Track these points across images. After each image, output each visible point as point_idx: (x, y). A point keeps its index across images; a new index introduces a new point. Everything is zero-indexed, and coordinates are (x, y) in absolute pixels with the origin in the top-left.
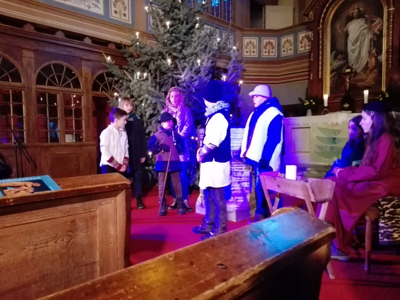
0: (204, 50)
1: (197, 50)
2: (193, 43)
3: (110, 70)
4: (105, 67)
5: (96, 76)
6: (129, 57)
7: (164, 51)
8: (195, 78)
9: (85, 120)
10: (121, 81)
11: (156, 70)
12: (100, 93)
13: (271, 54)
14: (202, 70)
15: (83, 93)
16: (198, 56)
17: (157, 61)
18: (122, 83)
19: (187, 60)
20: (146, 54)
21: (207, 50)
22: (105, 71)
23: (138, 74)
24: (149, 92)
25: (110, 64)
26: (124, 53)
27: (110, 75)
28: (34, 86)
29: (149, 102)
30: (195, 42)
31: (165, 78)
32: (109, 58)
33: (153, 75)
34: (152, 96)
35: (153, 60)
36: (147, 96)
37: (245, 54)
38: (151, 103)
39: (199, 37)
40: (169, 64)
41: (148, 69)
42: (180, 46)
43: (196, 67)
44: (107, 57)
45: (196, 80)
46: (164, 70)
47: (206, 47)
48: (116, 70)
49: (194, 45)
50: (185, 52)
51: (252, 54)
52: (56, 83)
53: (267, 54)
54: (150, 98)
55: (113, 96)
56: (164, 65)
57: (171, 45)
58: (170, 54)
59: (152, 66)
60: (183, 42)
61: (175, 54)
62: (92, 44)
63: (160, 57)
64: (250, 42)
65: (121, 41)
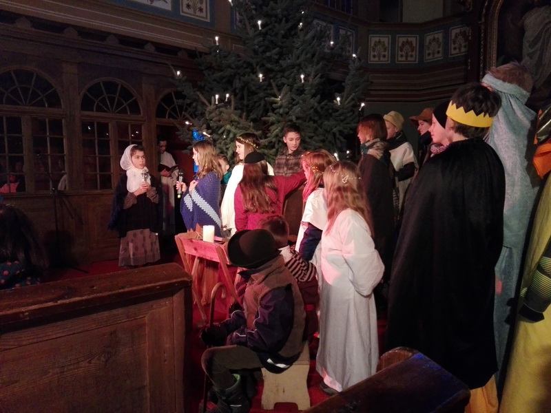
0: (310, 61)
1: (300, 60)
2: (295, 50)
4: (172, 85)
5: (161, 97)
6: (206, 69)
7: (254, 61)
8: (297, 99)
11: (242, 89)
12: (167, 120)
13: (409, 59)
14: (307, 89)
15: (144, 121)
16: (302, 69)
17: (244, 75)
18: (195, 107)
19: (286, 74)
20: (229, 66)
21: (315, 59)
22: (174, 89)
23: (217, 96)
24: (231, 122)
25: (180, 81)
26: (200, 64)
27: (180, 95)
28: (78, 113)
29: (232, 136)
30: (298, 49)
31: (255, 100)
32: (179, 73)
33: (239, 95)
34: (236, 127)
35: (239, 74)
37: (372, 59)
39: (304, 42)
40: (261, 81)
41: (232, 86)
42: (276, 55)
43: (299, 84)
44: (176, 70)
45: (298, 103)
46: (254, 88)
48: (188, 90)
50: (283, 63)
51: (382, 59)
52: (108, 108)
53: (404, 59)
55: (184, 125)
56: (253, 82)
57: (264, 52)
58: (263, 66)
59: (237, 84)
60: (281, 48)
61: (269, 66)
62: (156, 53)
63: (249, 70)
64: (380, 42)
65: (196, 48)
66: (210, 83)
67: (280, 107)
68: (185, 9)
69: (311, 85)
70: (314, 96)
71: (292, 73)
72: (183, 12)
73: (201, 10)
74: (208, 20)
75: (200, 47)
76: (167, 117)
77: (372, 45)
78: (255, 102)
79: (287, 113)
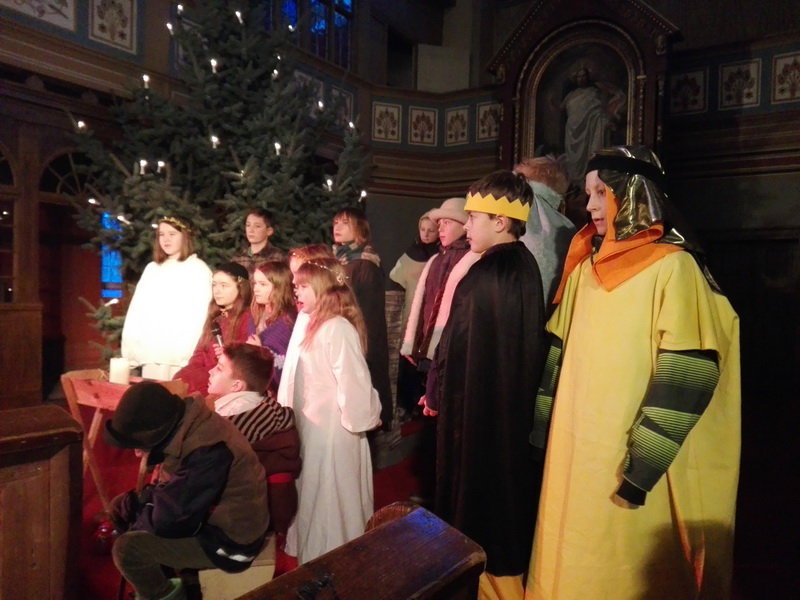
0: (289, 125)
1: (274, 122)
2: (267, 109)
3: (81, 149)
4: (70, 143)
6: (127, 123)
8: (270, 178)
11: (185, 156)
12: (57, 196)
13: (426, 139)
14: (284, 164)
15: (19, 195)
16: (276, 135)
17: (188, 137)
18: (108, 178)
19: (254, 141)
20: (165, 121)
22: (72, 149)
23: (143, 163)
24: (166, 203)
25: (82, 136)
26: (118, 115)
27: (82, 158)
30: (270, 106)
31: (206, 174)
32: (81, 124)
33: (178, 166)
35: (180, 134)
37: (377, 135)
39: (279, 98)
40: (214, 147)
41: (168, 151)
42: (239, 111)
43: (272, 157)
44: (77, 119)
45: (271, 184)
46: (203, 157)
47: (293, 119)
48: (96, 152)
49: (269, 111)
50: (251, 125)
51: (390, 136)
53: (419, 139)
55: (86, 206)
56: (201, 148)
57: (219, 106)
58: (217, 126)
59: (177, 148)
61: (227, 126)
62: (45, 91)
63: (196, 129)
64: (387, 113)
65: (112, 90)
66: (132, 144)
67: (244, 186)
68: (97, 32)
69: (290, 159)
70: (294, 175)
71: (261, 140)
72: (93, 35)
73: (122, 35)
74: (134, 52)
75: (119, 89)
76: (58, 191)
77: (377, 116)
78: (205, 178)
79: (254, 197)
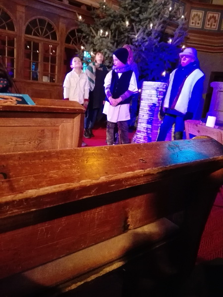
0: (157, 17)
1: (151, 15)
2: (149, 9)
3: (80, 27)
4: (76, 25)
5: (69, 31)
6: (96, 18)
7: (124, 14)
8: (147, 39)
9: (58, 66)
10: (87, 37)
11: (116, 30)
12: (71, 45)
13: (213, 27)
14: (153, 33)
15: (59, 44)
16: (151, 21)
17: (117, 22)
18: (88, 39)
19: (142, 23)
20: (110, 15)
21: (160, 16)
22: (77, 27)
23: (102, 31)
24: (108, 47)
25: (81, 22)
26: (93, 14)
27: (80, 31)
28: (23, 35)
29: (107, 56)
30: (151, 8)
31: (122, 37)
32: (80, 17)
33: (113, 34)
34: (110, 51)
35: (115, 21)
36: (106, 50)
37: (191, 24)
38: (108, 56)
39: (155, 5)
40: (127, 26)
41: (110, 28)
42: (138, 11)
43: (149, 30)
44: (79, 16)
45: (147, 41)
46: (122, 30)
47: (159, 14)
48: (85, 28)
49: (150, 10)
50: (141, 17)
51: (197, 25)
52: (39, 34)
53: (209, 26)
54: (108, 52)
55: (80, 49)
56: (122, 26)
57: (131, 9)
58: (129, 18)
59: (113, 27)
60: (141, 8)
61: (132, 17)
62: (69, 5)
63: (121, 19)
64: (197, 15)
65: (91, 5)
67: (137, 41)
69: (156, 30)
70: (156, 38)
71: (145, 23)
76: (71, 43)
78: (123, 39)
79: (140, 46)
